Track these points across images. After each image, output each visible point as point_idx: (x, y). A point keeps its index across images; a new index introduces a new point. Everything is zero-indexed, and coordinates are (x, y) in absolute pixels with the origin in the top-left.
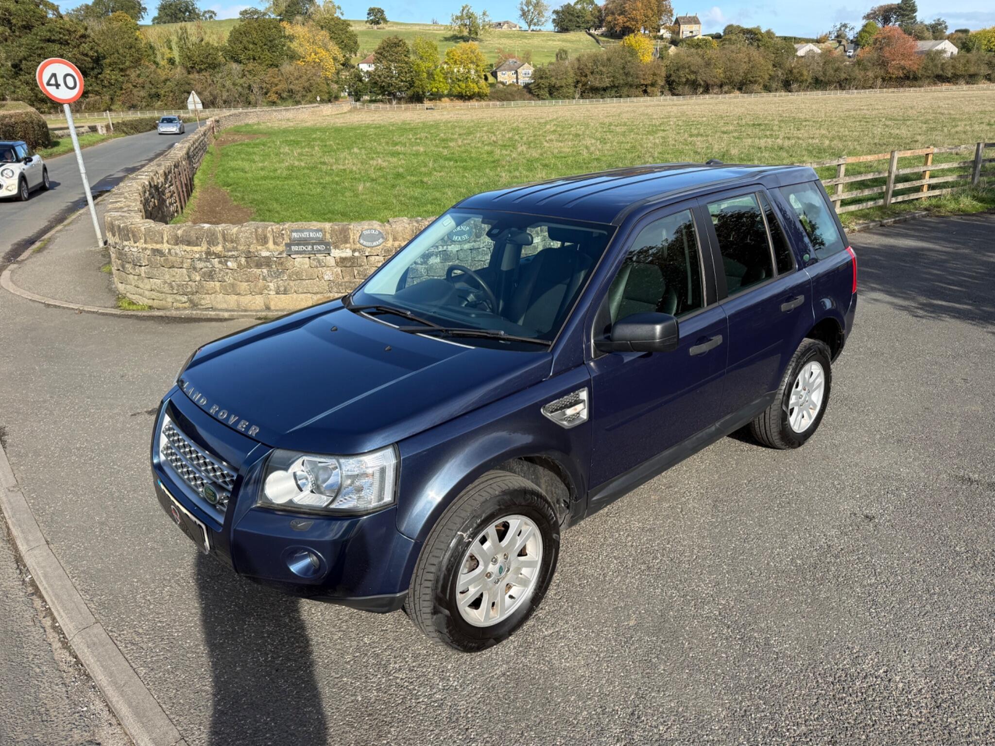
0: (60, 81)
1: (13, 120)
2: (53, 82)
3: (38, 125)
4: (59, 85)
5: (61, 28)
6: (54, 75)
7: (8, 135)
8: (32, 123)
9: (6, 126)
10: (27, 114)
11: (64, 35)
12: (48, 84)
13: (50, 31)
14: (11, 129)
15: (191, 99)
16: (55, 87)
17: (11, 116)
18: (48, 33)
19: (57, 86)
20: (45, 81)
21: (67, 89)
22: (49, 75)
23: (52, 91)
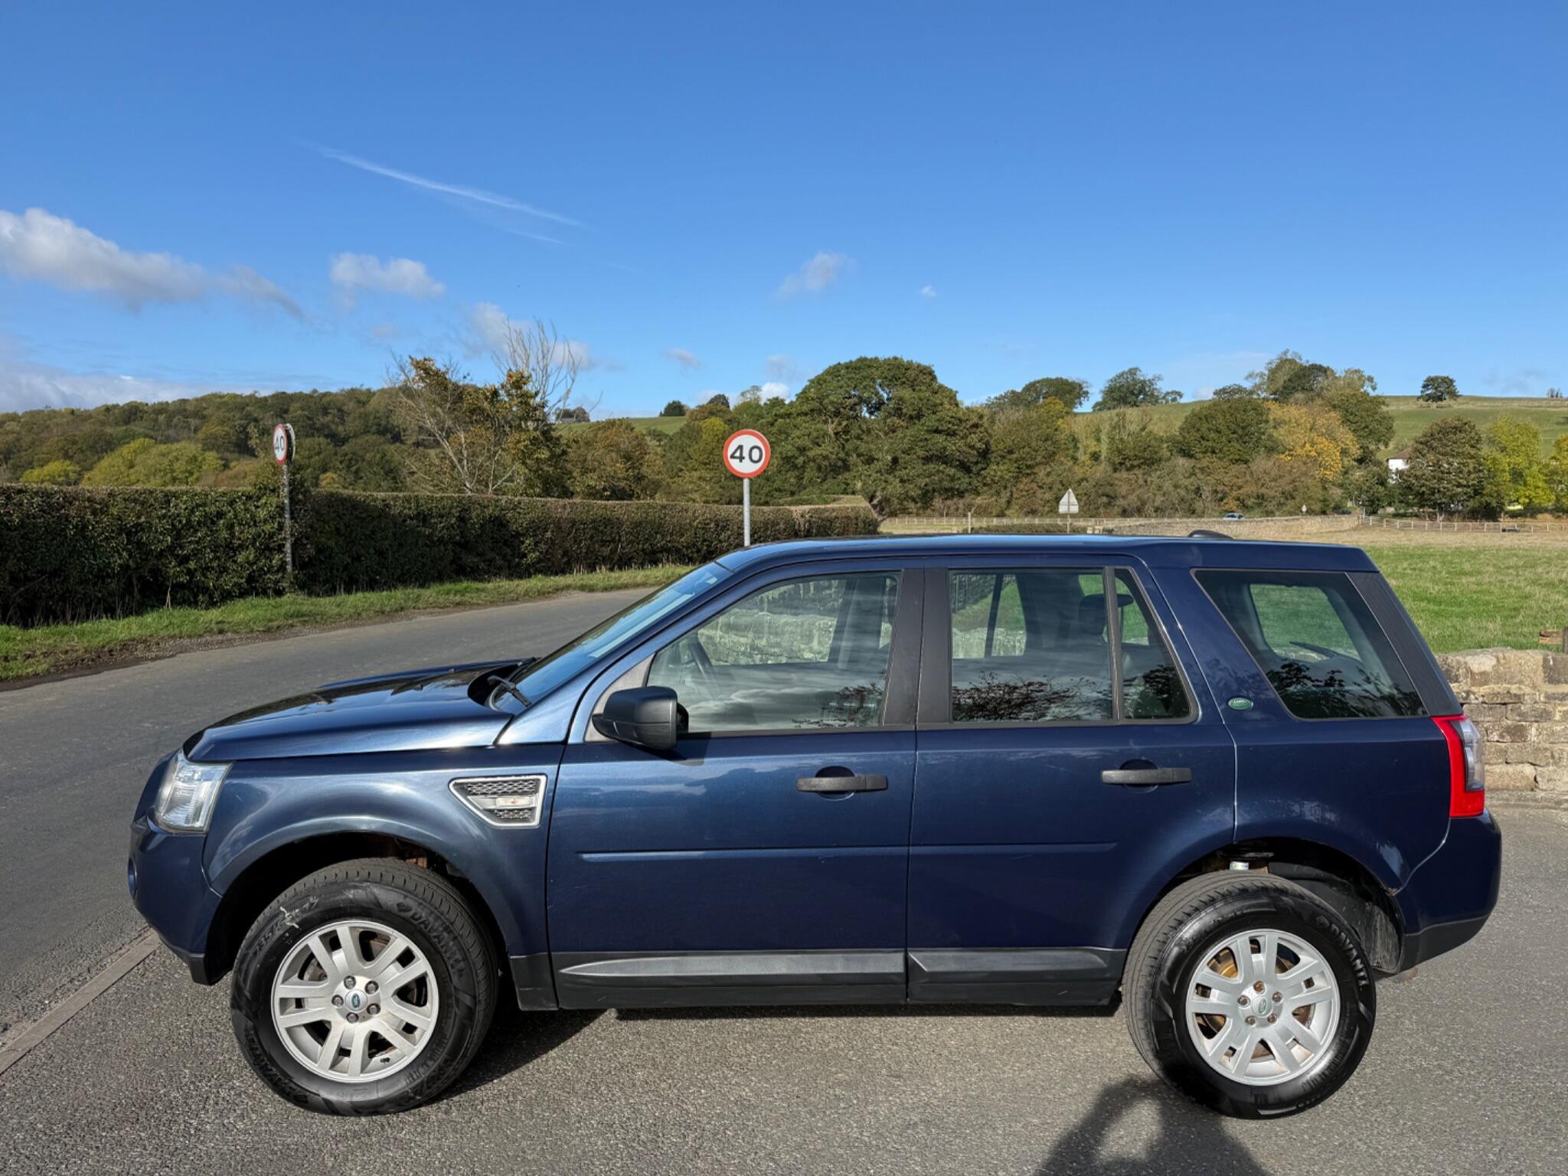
0: (746, 454)
1: (834, 514)
2: (738, 454)
3: (864, 522)
4: (744, 458)
5: (952, 417)
6: (740, 447)
7: (822, 530)
8: (857, 519)
9: (823, 520)
10: (853, 509)
11: (953, 425)
12: (733, 457)
13: (938, 420)
14: (828, 524)
15: (1064, 500)
16: (738, 460)
17: (834, 510)
18: (937, 424)
19: (741, 458)
20: (730, 452)
21: (751, 463)
22: (736, 447)
23: (735, 464)
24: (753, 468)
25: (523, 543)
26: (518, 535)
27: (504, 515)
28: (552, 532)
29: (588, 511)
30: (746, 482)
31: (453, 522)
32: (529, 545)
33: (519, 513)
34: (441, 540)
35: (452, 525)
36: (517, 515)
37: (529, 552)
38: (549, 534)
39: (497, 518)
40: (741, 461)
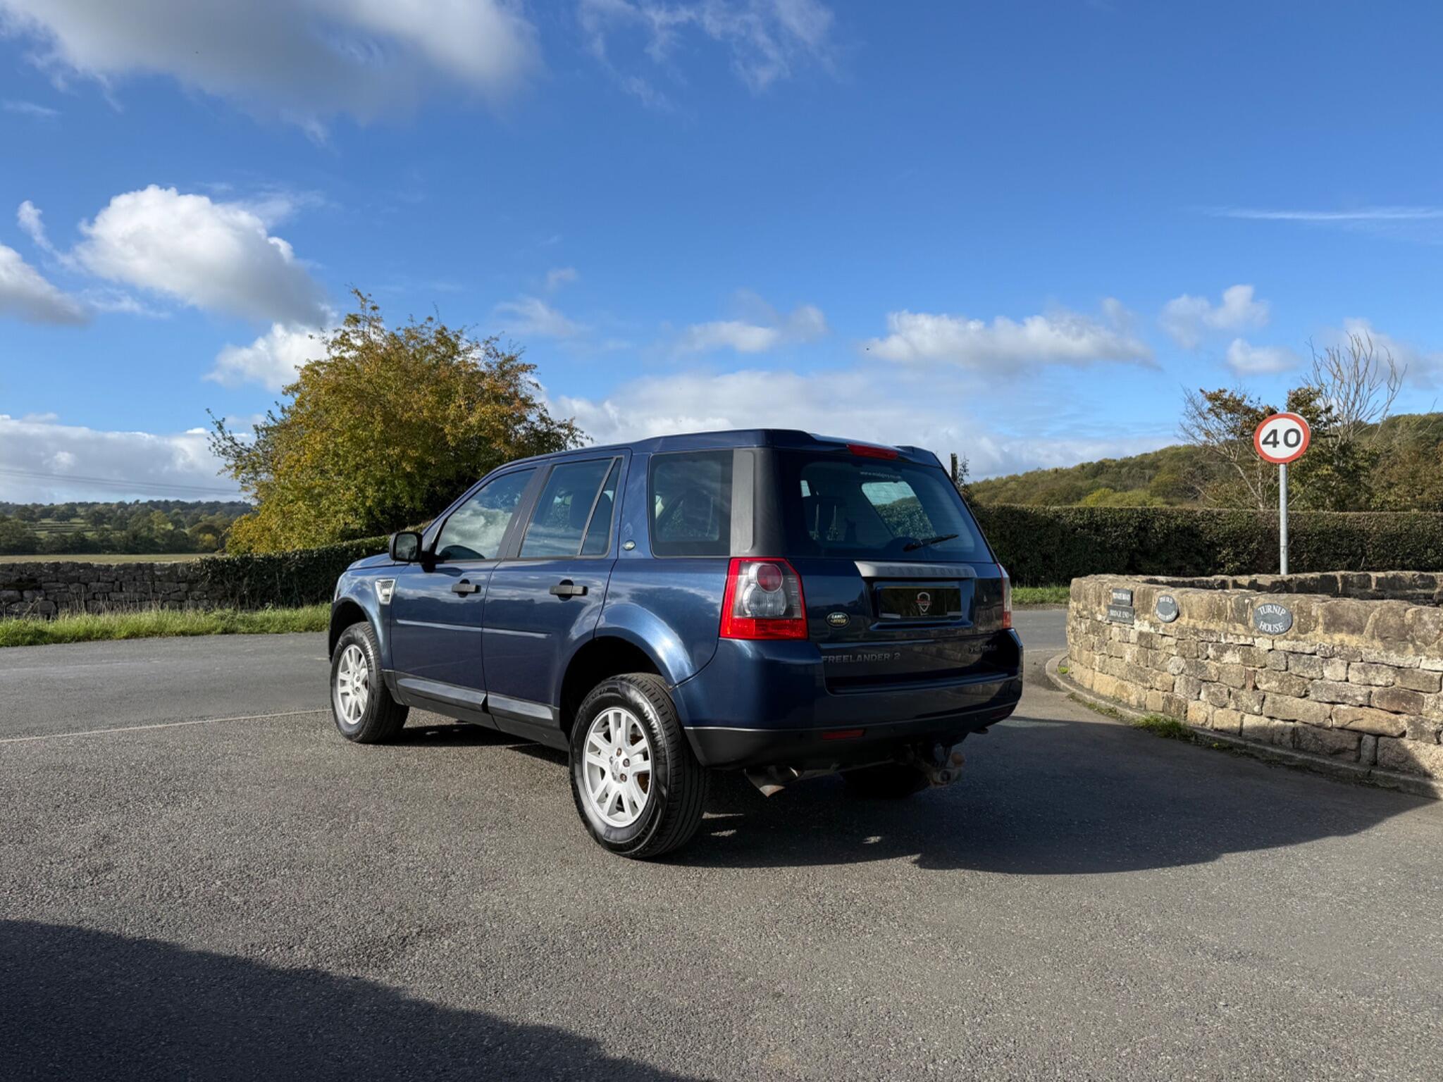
0: (1280, 438)
2: (1271, 439)
4: (1278, 443)
6: (1274, 432)
12: (1265, 442)
16: (1271, 446)
19: (1275, 443)
20: (1262, 438)
21: (1286, 447)
22: (1270, 431)
23: (1268, 450)
24: (1290, 452)
25: (1220, 552)
26: (1212, 545)
27: (1197, 526)
28: (1259, 543)
29: (1316, 522)
30: (1282, 467)
31: (1129, 531)
32: (1228, 554)
33: (1217, 524)
34: (1115, 547)
35: (1130, 533)
36: (1213, 526)
37: (1229, 562)
38: (1254, 545)
39: (1188, 528)
40: (1275, 446)
